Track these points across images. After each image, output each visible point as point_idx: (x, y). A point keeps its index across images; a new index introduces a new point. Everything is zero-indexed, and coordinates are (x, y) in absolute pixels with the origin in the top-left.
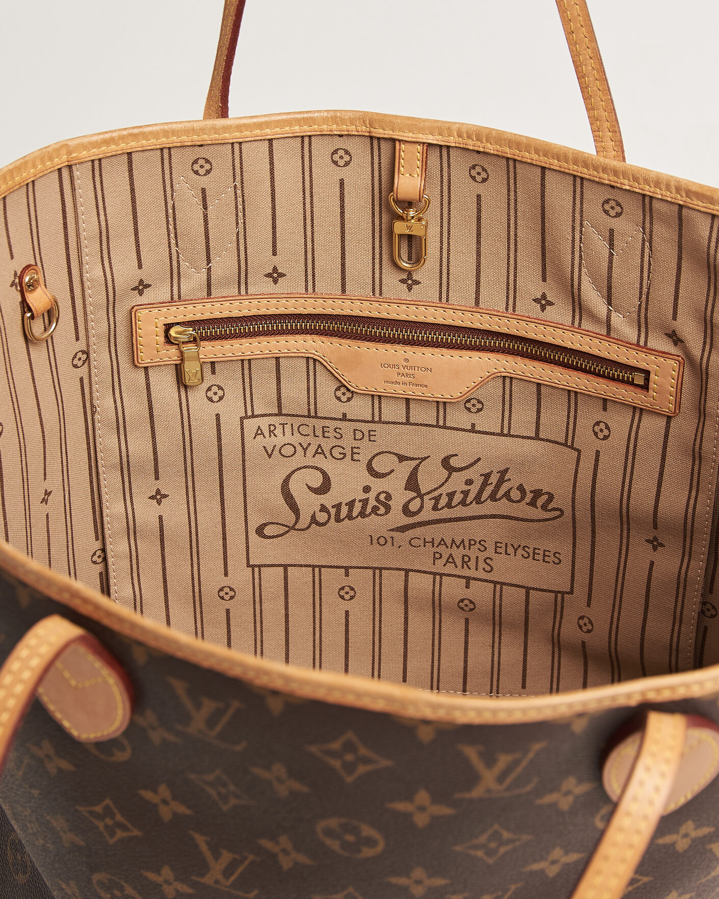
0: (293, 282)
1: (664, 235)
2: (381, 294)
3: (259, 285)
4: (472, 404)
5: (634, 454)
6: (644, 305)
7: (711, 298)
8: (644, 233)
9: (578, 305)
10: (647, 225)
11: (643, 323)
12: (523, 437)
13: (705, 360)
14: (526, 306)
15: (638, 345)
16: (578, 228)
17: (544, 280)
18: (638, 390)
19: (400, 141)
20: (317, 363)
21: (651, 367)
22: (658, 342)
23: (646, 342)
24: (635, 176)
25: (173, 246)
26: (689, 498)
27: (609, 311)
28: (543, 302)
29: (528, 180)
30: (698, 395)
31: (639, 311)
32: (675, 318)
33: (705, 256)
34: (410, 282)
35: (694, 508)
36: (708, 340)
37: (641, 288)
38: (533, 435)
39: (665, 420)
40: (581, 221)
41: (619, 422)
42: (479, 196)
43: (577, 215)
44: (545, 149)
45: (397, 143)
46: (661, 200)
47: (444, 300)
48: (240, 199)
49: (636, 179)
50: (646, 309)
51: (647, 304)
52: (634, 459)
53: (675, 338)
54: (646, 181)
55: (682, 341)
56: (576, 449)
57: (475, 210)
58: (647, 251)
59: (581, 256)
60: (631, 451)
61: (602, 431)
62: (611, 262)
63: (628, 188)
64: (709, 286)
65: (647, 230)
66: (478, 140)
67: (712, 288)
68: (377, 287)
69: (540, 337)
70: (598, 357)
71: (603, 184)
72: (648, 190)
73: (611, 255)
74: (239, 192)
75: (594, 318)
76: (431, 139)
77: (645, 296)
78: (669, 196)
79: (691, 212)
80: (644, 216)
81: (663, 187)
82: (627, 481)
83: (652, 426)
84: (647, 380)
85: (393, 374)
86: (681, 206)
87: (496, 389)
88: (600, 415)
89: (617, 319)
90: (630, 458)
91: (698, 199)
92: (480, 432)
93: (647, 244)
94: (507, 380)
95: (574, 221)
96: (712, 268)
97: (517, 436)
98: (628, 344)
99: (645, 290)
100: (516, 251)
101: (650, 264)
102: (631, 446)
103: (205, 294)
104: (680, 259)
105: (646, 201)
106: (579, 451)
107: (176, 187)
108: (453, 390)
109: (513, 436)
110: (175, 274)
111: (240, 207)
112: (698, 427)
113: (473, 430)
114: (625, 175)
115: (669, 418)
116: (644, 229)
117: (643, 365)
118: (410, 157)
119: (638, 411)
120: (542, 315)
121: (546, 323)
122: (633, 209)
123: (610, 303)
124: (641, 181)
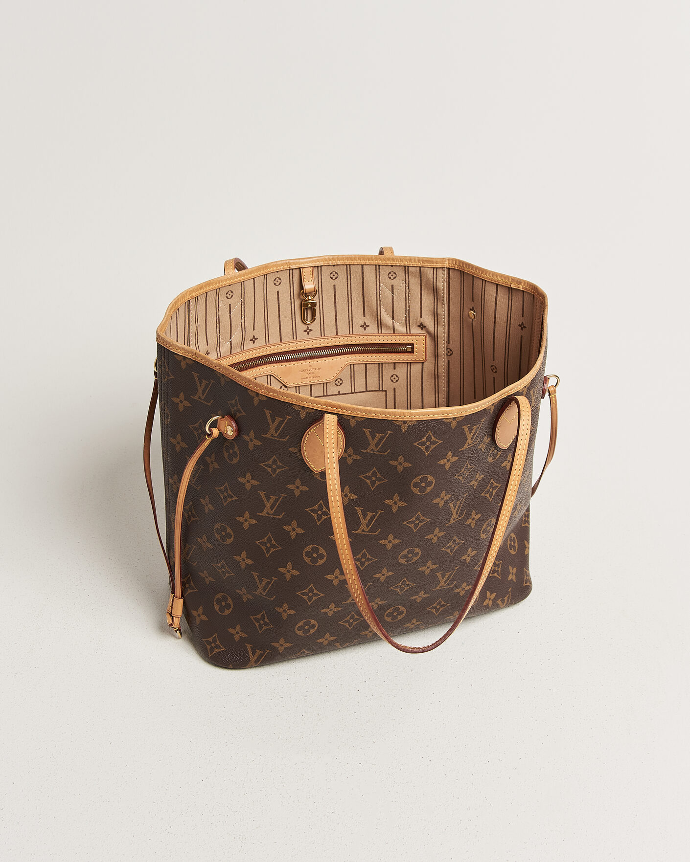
0: (260, 342)
1: (414, 282)
2: (296, 339)
3: (249, 345)
4: (338, 382)
5: (410, 384)
6: (407, 316)
7: (436, 303)
8: (406, 283)
9: (380, 323)
10: (407, 280)
11: (408, 324)
12: (361, 392)
13: (436, 331)
14: (358, 329)
15: (407, 334)
16: (378, 288)
17: (364, 316)
18: (409, 354)
19: (302, 268)
20: (271, 377)
21: (414, 342)
22: (415, 330)
23: (410, 332)
24: (401, 259)
25: (218, 333)
26: (435, 398)
27: (393, 322)
28: (365, 326)
29: (356, 272)
30: (434, 347)
31: (406, 319)
32: (421, 317)
33: (432, 286)
34: (308, 331)
35: (438, 401)
36: (436, 323)
37: (406, 308)
38: (365, 390)
39: (421, 364)
40: (380, 284)
41: (401, 371)
42: (334, 286)
43: (378, 282)
44: (363, 257)
45: (301, 269)
46: (413, 266)
47: (323, 335)
48: (243, 307)
49: (401, 260)
50: (409, 317)
51: (409, 315)
52: (410, 386)
53: (422, 326)
54: (406, 260)
55: (425, 327)
56: (384, 391)
57: (333, 292)
58: (407, 291)
59: (380, 300)
60: (409, 383)
61: (395, 379)
62: (393, 300)
63: (399, 265)
64: (434, 298)
65: (407, 282)
66: (334, 260)
67: (436, 299)
68: (295, 335)
69: (366, 342)
70: (391, 344)
71: (388, 265)
72: (407, 264)
73: (393, 296)
74: (243, 303)
75: (387, 327)
76: (314, 264)
77: (408, 312)
78: (415, 264)
79: (425, 268)
80: (405, 275)
81: (413, 261)
82: (409, 398)
83: (416, 369)
84: (413, 348)
85: (305, 374)
86: (420, 267)
87: (347, 371)
88: (393, 372)
89: (397, 325)
90: (409, 386)
91: (427, 263)
92: (342, 394)
93: (407, 288)
94: (352, 366)
95: (376, 285)
96: (435, 290)
97: (358, 392)
98: (403, 335)
99: (408, 309)
100: (351, 306)
101: (409, 296)
102: (409, 381)
103: (229, 353)
104: (421, 290)
105: (406, 269)
106: (386, 391)
107: (220, 305)
108: (330, 376)
109: (356, 393)
110: (218, 346)
111: (243, 310)
112: (435, 364)
113: (339, 394)
114: (397, 260)
115: (423, 363)
116: (405, 282)
117: (410, 342)
118: (306, 273)
119: (409, 364)
120: (365, 332)
121: (367, 335)
122: (401, 274)
123: (393, 319)
124: (404, 261)
